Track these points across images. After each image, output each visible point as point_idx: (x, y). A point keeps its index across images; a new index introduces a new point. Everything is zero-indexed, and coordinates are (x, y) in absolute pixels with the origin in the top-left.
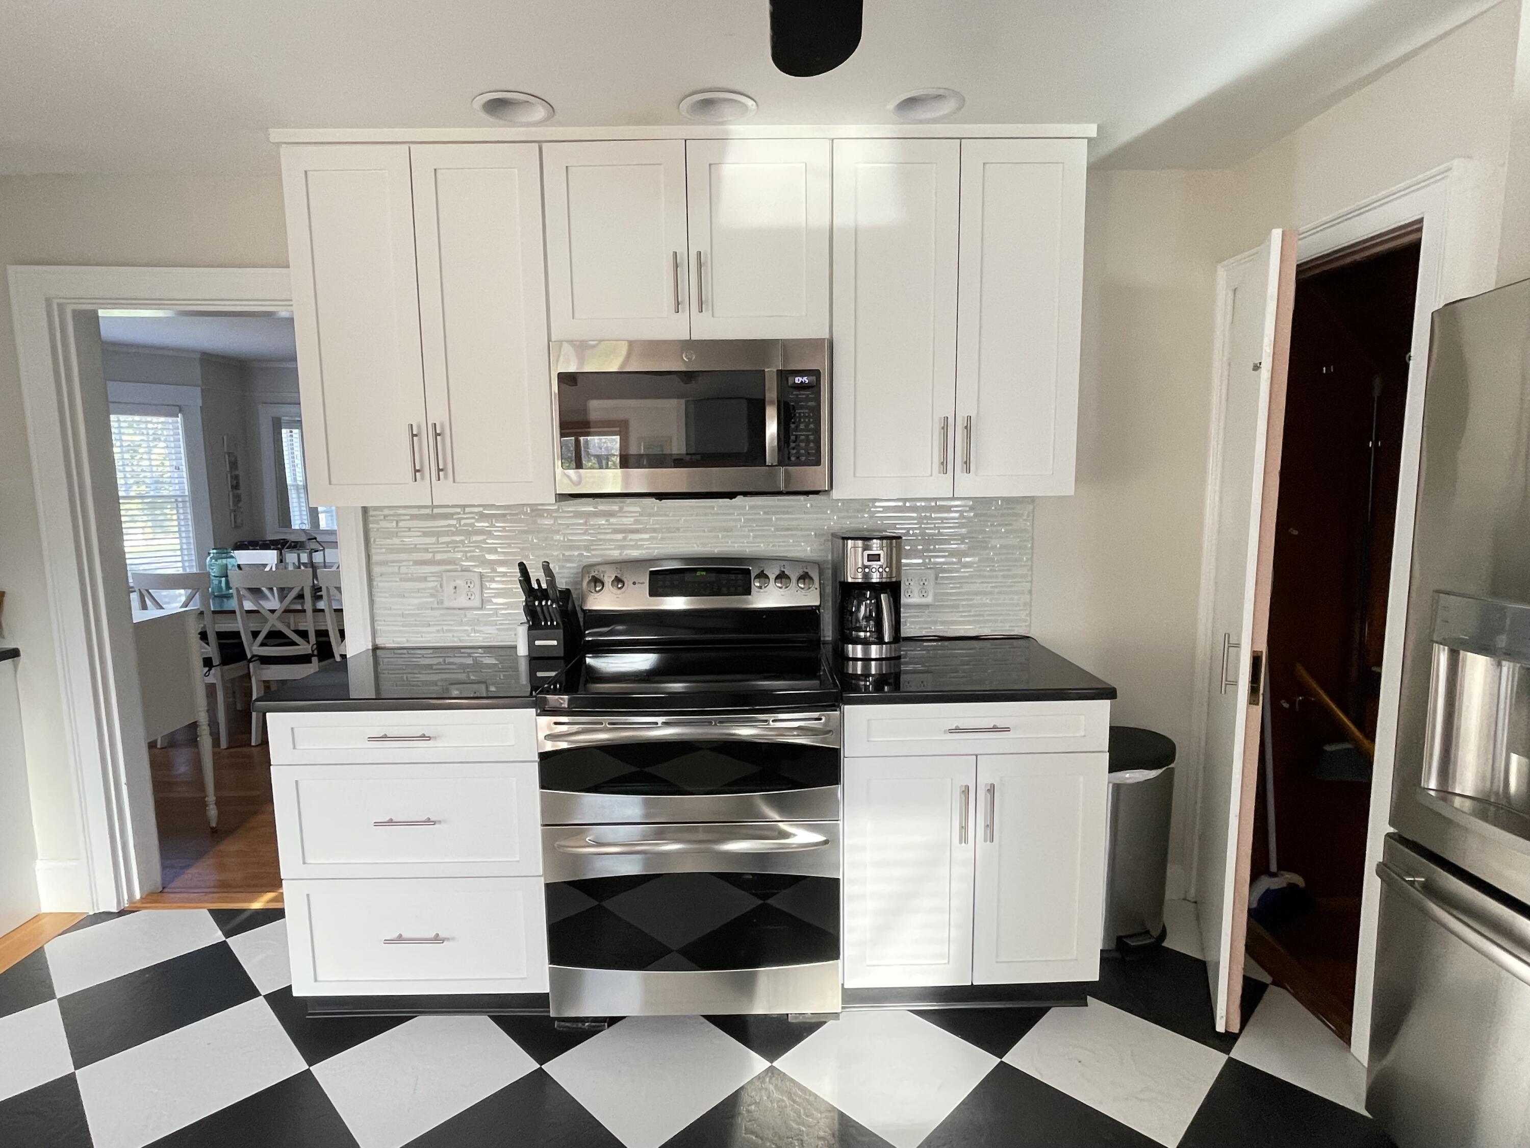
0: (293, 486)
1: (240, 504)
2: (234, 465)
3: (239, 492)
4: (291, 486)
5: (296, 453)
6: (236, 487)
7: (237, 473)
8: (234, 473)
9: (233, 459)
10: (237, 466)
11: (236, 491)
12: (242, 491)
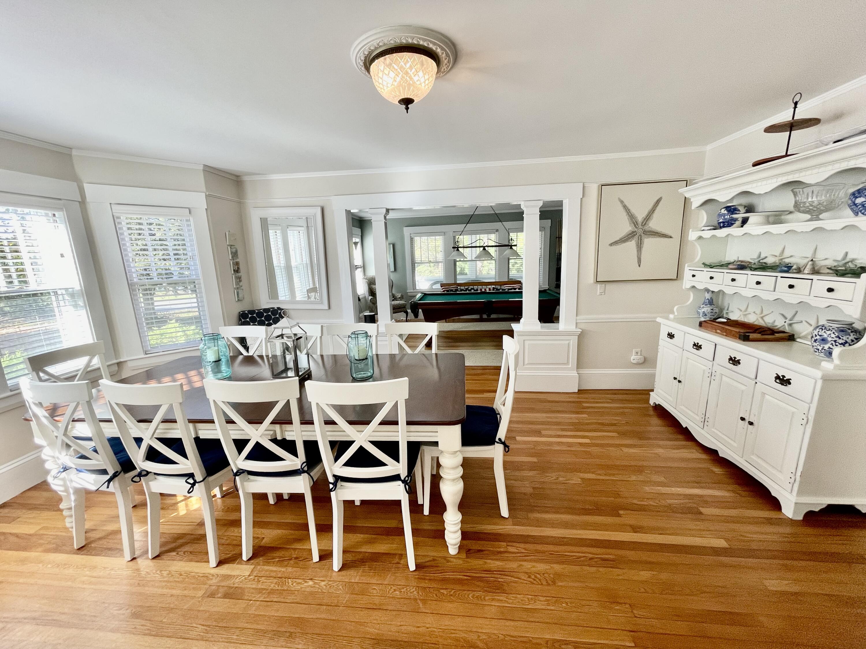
0: (278, 266)
1: (241, 284)
2: (235, 254)
3: (240, 274)
4: (276, 266)
5: (279, 246)
6: (237, 271)
7: (237, 260)
8: (235, 261)
9: (234, 250)
10: (237, 255)
11: (238, 275)
12: (242, 273)
